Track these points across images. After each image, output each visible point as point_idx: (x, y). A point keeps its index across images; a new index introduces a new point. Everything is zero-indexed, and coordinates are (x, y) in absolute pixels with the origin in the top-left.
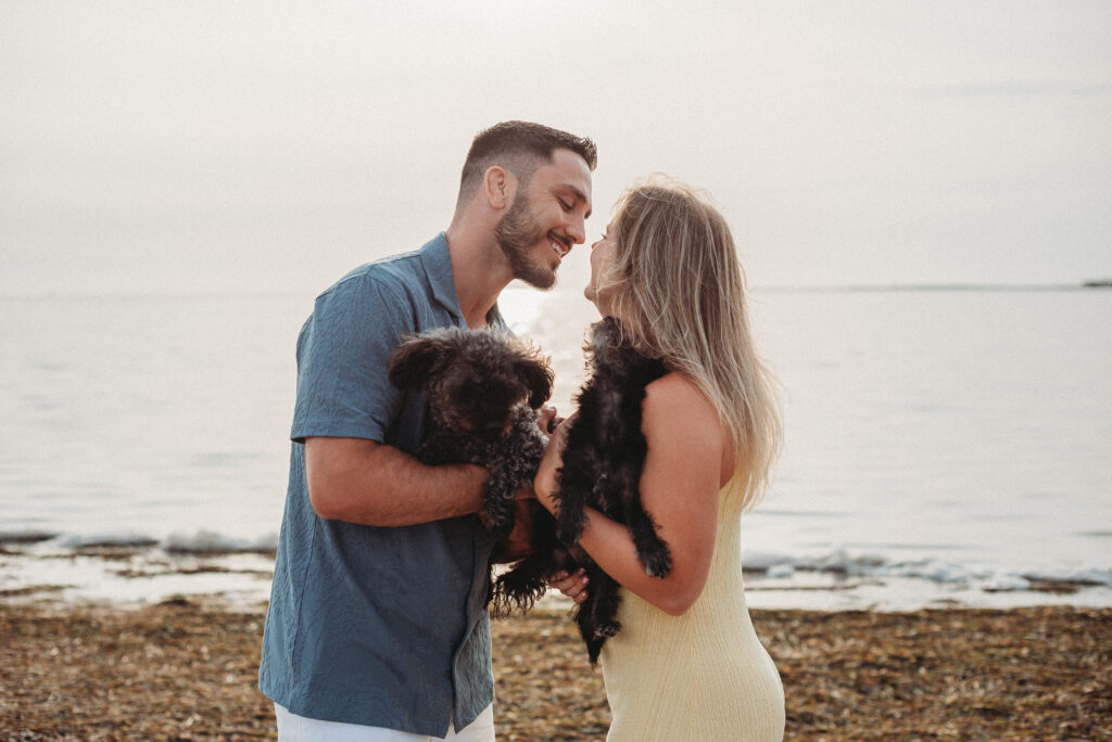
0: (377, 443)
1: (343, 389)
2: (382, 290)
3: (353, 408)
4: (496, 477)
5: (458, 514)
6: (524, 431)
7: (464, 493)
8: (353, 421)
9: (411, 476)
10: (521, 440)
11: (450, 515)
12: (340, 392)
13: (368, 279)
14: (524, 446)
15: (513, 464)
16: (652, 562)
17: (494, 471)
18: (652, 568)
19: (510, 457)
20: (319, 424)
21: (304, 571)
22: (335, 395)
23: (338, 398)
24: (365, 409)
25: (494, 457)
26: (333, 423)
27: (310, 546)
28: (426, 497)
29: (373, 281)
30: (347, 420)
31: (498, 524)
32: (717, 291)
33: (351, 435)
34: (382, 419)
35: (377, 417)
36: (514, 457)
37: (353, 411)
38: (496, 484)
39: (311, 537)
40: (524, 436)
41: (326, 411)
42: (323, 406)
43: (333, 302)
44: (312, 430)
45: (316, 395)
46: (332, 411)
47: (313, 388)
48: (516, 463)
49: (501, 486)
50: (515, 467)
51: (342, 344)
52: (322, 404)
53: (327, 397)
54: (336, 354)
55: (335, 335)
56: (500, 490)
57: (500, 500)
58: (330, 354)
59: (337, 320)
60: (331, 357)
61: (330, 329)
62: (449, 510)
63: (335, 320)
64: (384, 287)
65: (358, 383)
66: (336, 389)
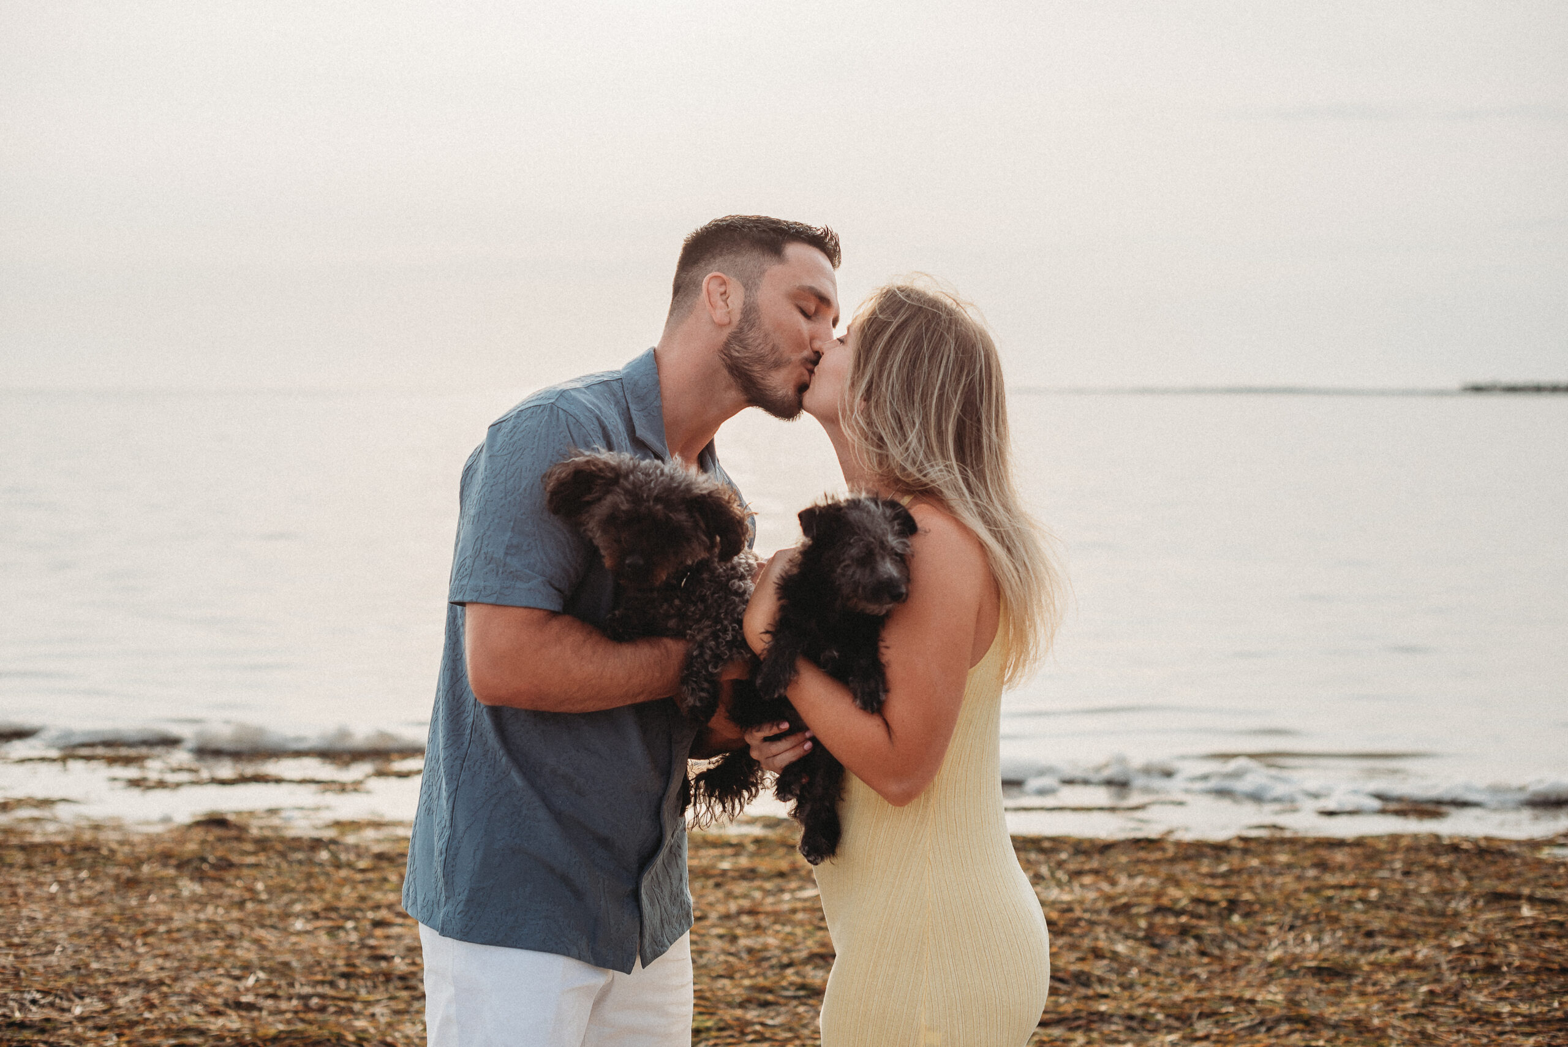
0: (553, 614)
1: (517, 548)
2: (572, 427)
3: (527, 571)
4: (701, 646)
5: (651, 698)
7: (657, 675)
8: (525, 586)
11: (641, 699)
12: (513, 551)
13: (555, 409)
15: (725, 631)
17: (698, 639)
20: (484, 588)
21: (459, 762)
22: (506, 553)
23: (509, 557)
24: (544, 573)
29: (561, 412)
30: (519, 585)
31: (698, 704)
34: (561, 586)
35: (557, 584)
37: (526, 574)
38: (701, 654)
41: (495, 573)
42: (491, 566)
43: (510, 435)
44: (477, 594)
45: (482, 552)
46: (503, 573)
47: (479, 542)
48: (728, 630)
49: (707, 657)
50: (728, 634)
51: (518, 490)
52: (489, 564)
53: (495, 556)
54: (510, 502)
55: (511, 478)
56: (705, 661)
57: (704, 672)
58: (503, 501)
59: (514, 459)
60: (504, 505)
61: (504, 470)
62: (639, 694)
63: (511, 458)
64: (574, 421)
65: (536, 540)
66: (508, 548)
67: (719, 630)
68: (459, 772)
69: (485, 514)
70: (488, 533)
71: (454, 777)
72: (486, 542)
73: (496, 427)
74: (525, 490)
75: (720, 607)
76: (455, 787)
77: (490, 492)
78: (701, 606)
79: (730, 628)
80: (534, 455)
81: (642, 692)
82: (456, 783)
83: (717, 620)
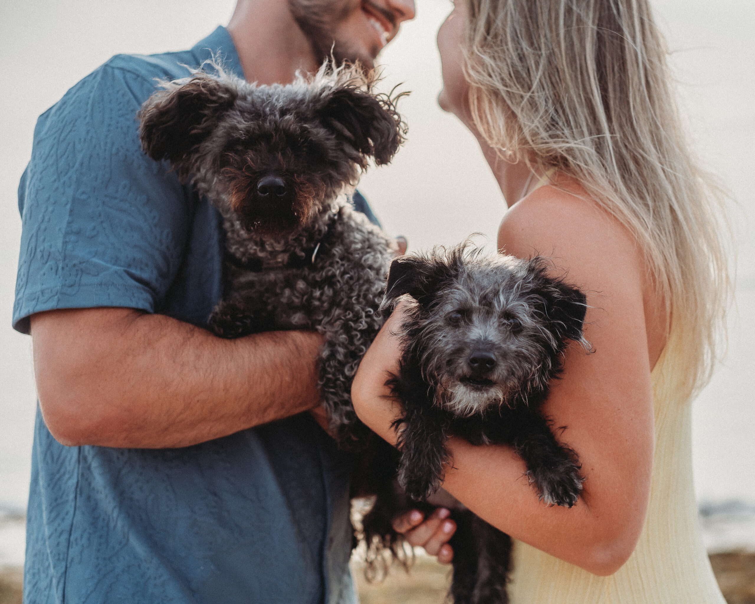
0: (141, 312)
1: (78, 233)
2: (132, 83)
3: (96, 260)
4: (332, 344)
5: (283, 413)
6: (371, 267)
7: (287, 378)
8: (95, 280)
9: (198, 357)
10: (368, 281)
11: (270, 416)
12: (73, 238)
13: (109, 70)
14: (374, 289)
15: (357, 318)
16: (551, 483)
17: (329, 335)
18: (553, 492)
19: (352, 309)
20: (42, 292)
21: (65, 536)
22: (65, 243)
23: (70, 247)
24: (116, 261)
25: (327, 313)
26: (63, 286)
27: (72, 496)
28: (226, 390)
29: (117, 72)
30: (86, 279)
31: (346, 421)
32: (622, 40)
33: (95, 304)
34: (145, 276)
35: (137, 273)
36: (357, 307)
37: (95, 265)
38: (333, 355)
39: (73, 481)
40: (372, 274)
41: (54, 271)
42: (48, 263)
43: (58, 113)
44: (34, 302)
45: (38, 250)
46: (63, 268)
47: (33, 240)
48: (361, 317)
49: (340, 357)
50: (361, 323)
51: (73, 167)
52: (46, 262)
53: (53, 249)
54: (64, 183)
55: (61, 157)
56: (339, 362)
57: (342, 379)
58: (56, 184)
59: (63, 135)
60: (57, 188)
61: (54, 149)
62: (266, 409)
63: (60, 135)
64: (134, 76)
65: (102, 222)
66: (67, 234)
67: (350, 320)
68: (66, 550)
69: (38, 206)
70: (43, 227)
71: (61, 557)
72: (42, 238)
73: (44, 117)
74: (82, 164)
75: (351, 290)
76: (64, 569)
77: (41, 179)
78: (329, 292)
79: (364, 314)
80: (88, 123)
81: (270, 406)
82: (64, 564)
83: (348, 307)
